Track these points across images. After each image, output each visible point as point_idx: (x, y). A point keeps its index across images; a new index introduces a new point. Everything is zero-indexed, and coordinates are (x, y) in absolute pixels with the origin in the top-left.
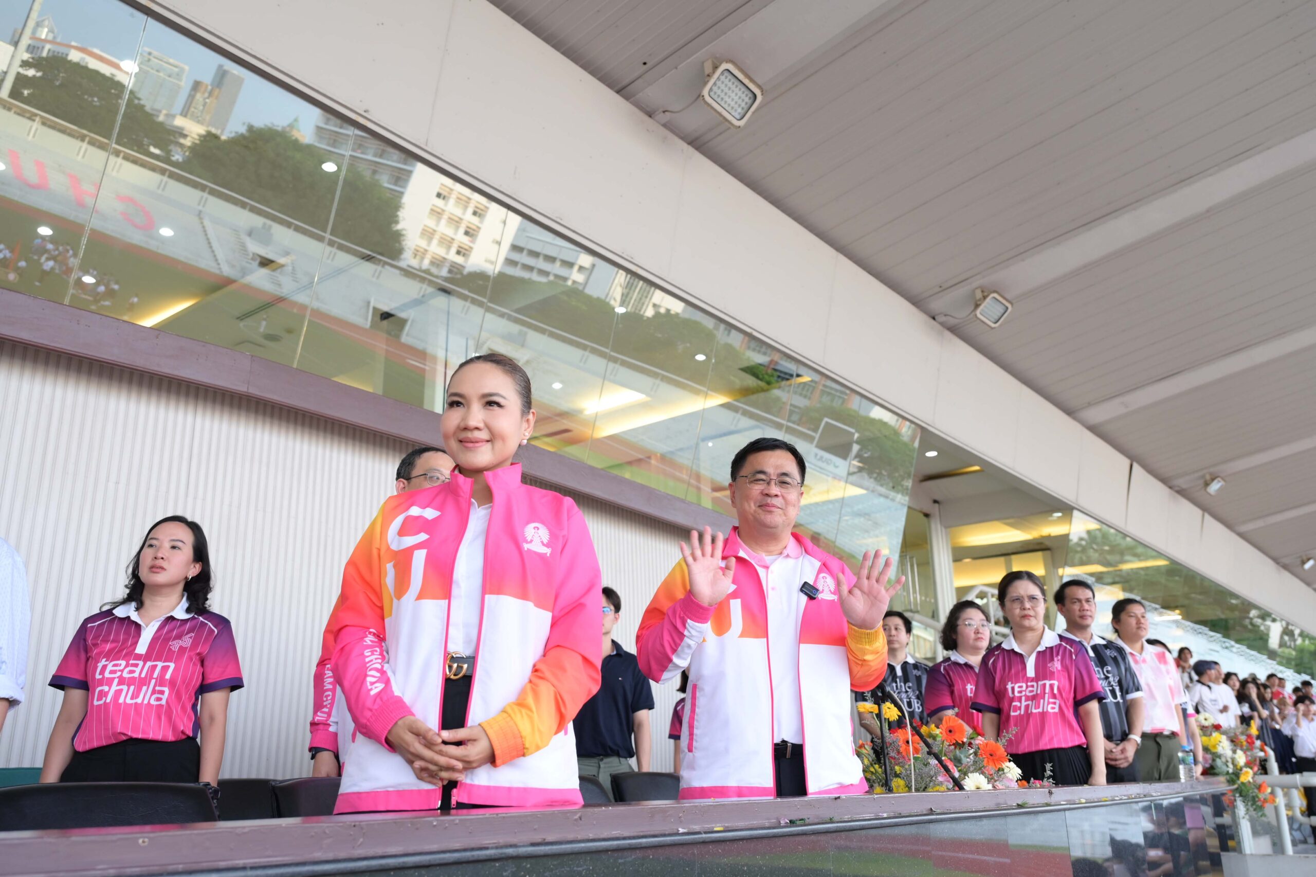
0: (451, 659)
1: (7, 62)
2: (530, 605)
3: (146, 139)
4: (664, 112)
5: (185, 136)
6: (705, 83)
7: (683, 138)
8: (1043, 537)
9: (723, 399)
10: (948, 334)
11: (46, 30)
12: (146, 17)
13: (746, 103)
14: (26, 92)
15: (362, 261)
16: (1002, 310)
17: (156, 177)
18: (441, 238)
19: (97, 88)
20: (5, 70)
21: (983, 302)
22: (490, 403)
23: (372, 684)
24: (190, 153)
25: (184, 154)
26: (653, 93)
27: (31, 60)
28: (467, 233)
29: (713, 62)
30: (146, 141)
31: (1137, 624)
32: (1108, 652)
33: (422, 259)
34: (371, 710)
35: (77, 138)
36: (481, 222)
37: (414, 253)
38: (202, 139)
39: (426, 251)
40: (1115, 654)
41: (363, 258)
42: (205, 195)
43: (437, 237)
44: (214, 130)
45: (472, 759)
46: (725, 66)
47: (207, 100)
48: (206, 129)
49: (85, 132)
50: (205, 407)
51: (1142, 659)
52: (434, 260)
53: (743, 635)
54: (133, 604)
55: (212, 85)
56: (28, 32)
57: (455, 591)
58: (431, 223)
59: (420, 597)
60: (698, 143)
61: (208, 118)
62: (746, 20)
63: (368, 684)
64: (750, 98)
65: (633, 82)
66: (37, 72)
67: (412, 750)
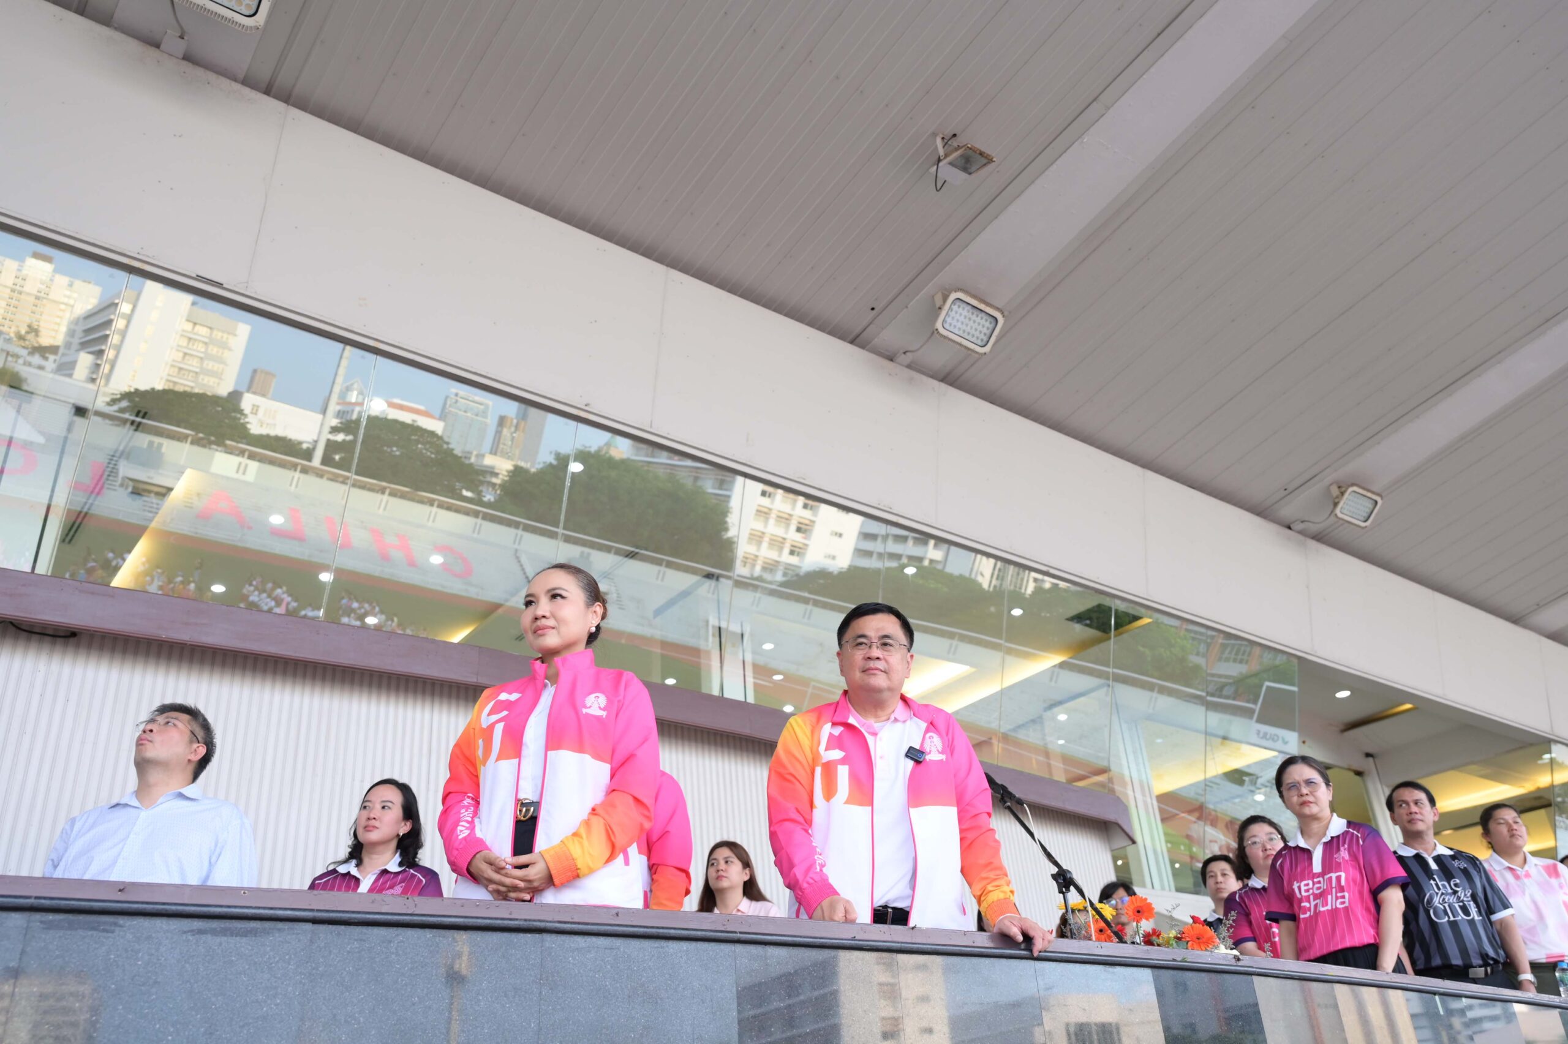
0: (521, 804)
1: (317, 431)
2: (587, 758)
3: (457, 484)
4: (904, 353)
5: (496, 475)
6: (937, 316)
7: (933, 376)
8: (1539, 789)
9: (1056, 659)
10: (1313, 544)
11: (355, 393)
12: (375, 356)
13: (988, 328)
14: (337, 457)
15: (626, 559)
16: (1370, 505)
17: (469, 521)
18: (771, 540)
19: (396, 437)
20: (315, 438)
21: (1341, 499)
22: (554, 596)
23: (461, 831)
24: (501, 491)
25: (496, 493)
26: (890, 335)
27: (339, 425)
28: (799, 530)
29: (942, 293)
30: (458, 485)
31: (1509, 831)
32: (1456, 863)
33: (753, 566)
34: (457, 850)
35: (377, 492)
36: (815, 515)
37: (742, 561)
38: (511, 474)
39: (757, 556)
40: (1465, 866)
41: (627, 556)
42: (520, 532)
43: (766, 539)
44: (522, 464)
45: (531, 878)
46: (954, 296)
47: (514, 435)
48: (513, 463)
49: (384, 484)
50: (441, 703)
51: (1524, 873)
52: (766, 565)
53: (848, 802)
54: (354, 862)
55: (516, 418)
56: (334, 398)
57: (525, 752)
58: (759, 526)
59: (498, 759)
60: (950, 378)
61: (517, 452)
62: (967, 246)
63: (458, 831)
64: (991, 323)
65: (864, 330)
66: (346, 435)
67: (486, 875)
